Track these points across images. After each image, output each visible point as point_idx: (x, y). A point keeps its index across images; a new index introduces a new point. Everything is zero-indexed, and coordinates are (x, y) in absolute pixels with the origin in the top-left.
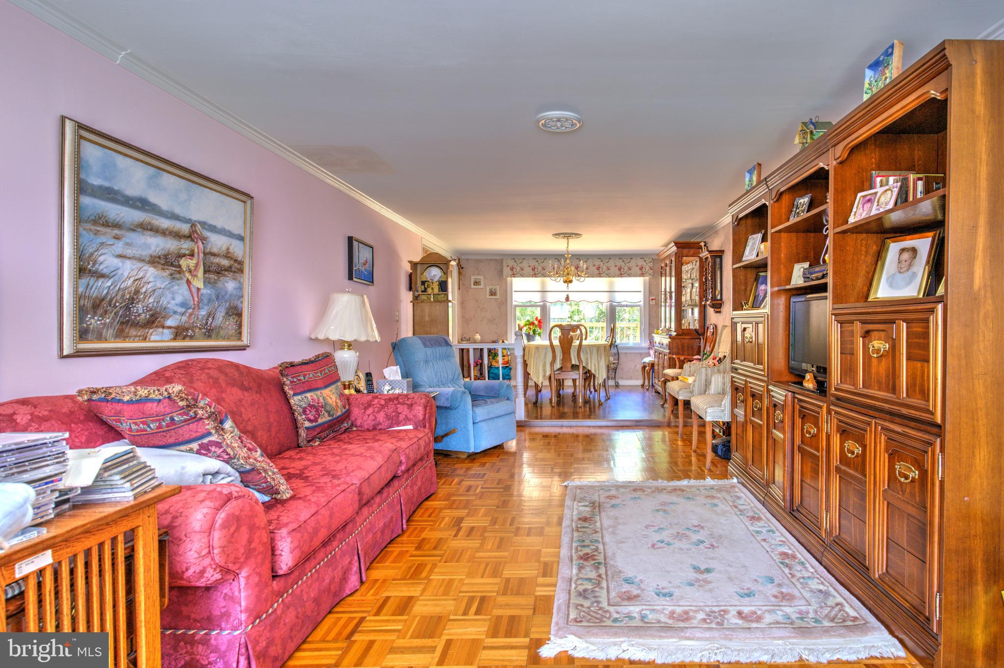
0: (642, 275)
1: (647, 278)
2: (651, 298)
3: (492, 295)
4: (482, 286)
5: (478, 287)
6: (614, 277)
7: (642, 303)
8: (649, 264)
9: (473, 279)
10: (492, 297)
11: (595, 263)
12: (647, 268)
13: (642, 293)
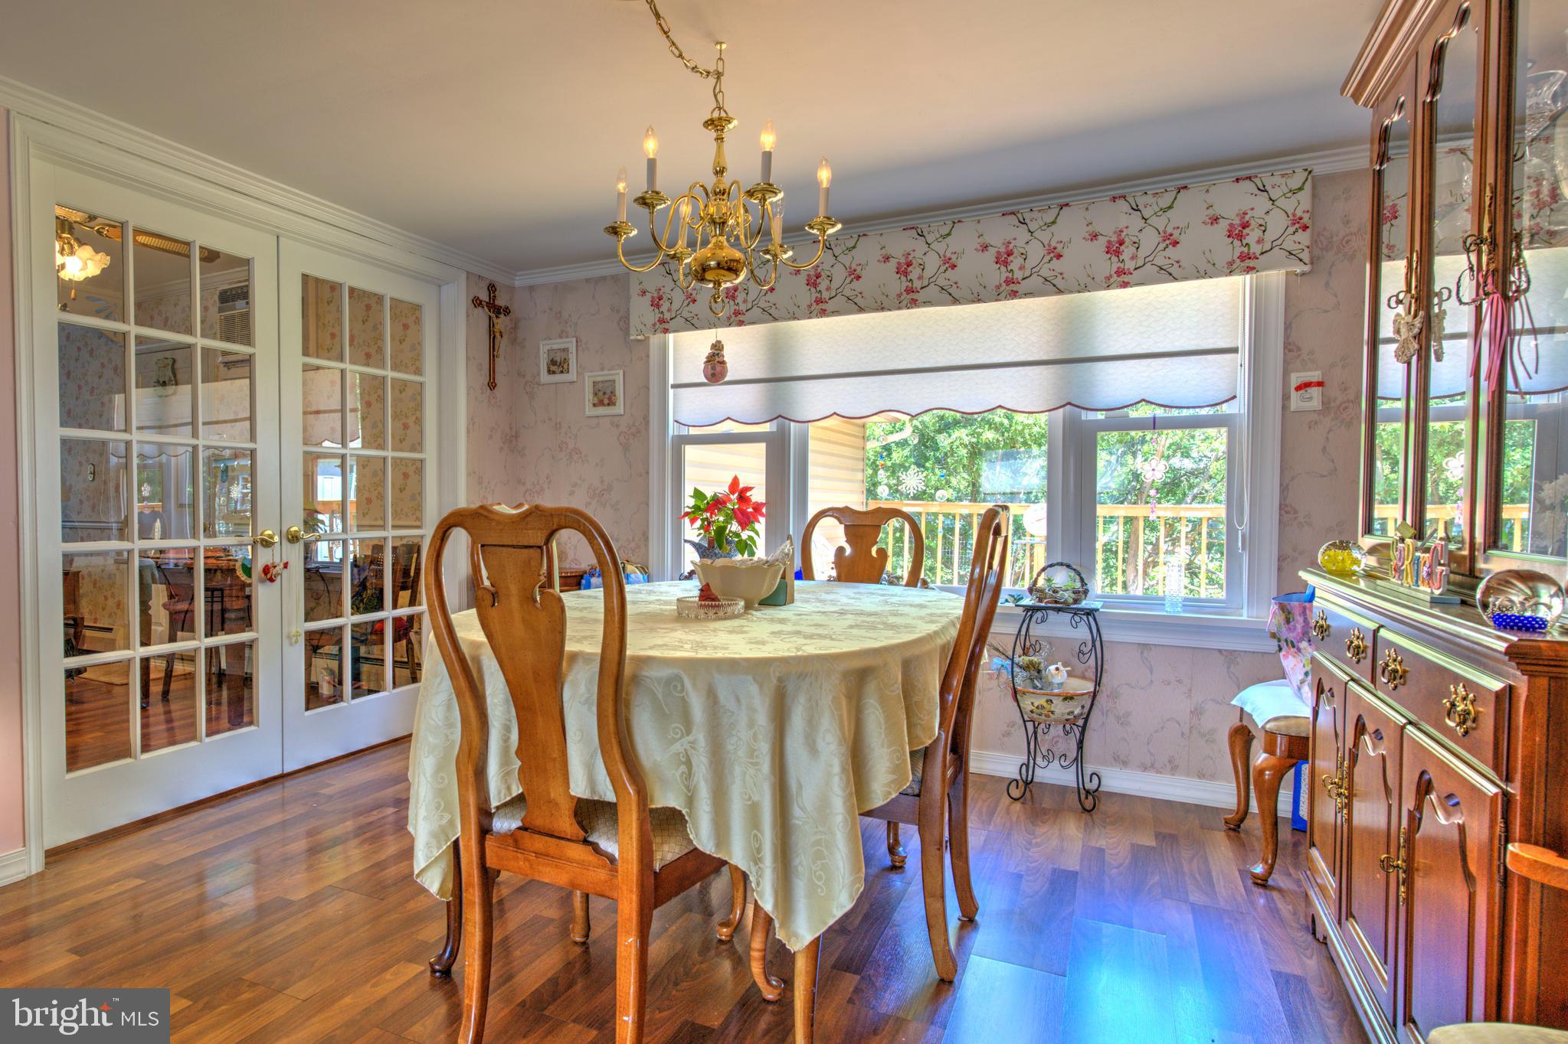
0: (1246, 262)
1: (1275, 277)
2: (1295, 379)
3: (601, 403)
4: (572, 376)
5: (558, 378)
6: (1086, 288)
7: (1238, 408)
8: (1289, 205)
9: (544, 348)
10: (601, 411)
11: (988, 239)
12: (1277, 223)
13: (1244, 356)
